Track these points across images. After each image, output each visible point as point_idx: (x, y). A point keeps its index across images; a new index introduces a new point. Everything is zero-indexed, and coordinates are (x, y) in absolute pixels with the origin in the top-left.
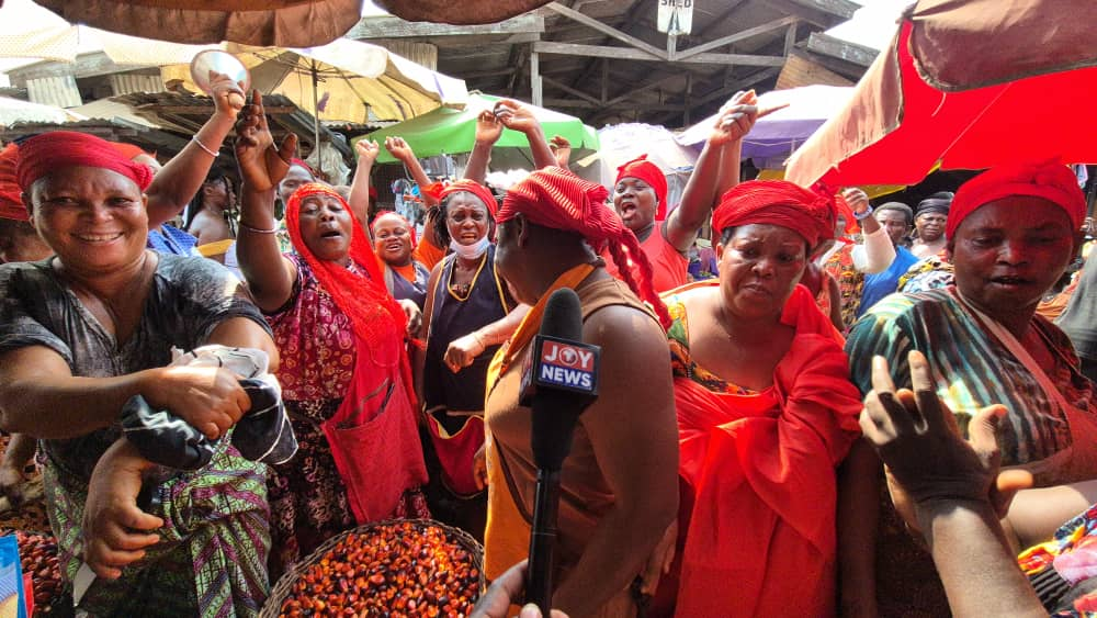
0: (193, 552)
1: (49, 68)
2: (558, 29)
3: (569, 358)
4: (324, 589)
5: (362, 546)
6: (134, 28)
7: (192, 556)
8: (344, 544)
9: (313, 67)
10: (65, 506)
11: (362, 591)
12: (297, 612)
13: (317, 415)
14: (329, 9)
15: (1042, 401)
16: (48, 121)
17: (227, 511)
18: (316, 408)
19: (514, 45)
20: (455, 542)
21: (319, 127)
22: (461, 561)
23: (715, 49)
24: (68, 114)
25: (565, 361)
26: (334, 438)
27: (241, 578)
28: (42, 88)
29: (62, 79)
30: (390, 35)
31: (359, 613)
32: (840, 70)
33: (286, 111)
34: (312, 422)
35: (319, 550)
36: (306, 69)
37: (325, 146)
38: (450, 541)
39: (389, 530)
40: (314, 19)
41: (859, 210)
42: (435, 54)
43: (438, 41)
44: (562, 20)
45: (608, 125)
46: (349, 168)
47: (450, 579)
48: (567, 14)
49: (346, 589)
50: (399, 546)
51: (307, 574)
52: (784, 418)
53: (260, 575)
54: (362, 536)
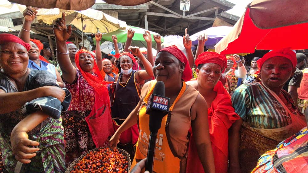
0: (42, 156)
1: (5, 16)
2: (152, 8)
3: (161, 101)
4: (83, 167)
5: (94, 155)
7: (41, 157)
8: (89, 154)
9: (82, 17)
10: (3, 143)
11: (94, 168)
13: (83, 115)
15: (284, 111)
16: (4, 31)
17: (52, 144)
18: (83, 113)
19: (140, 13)
20: (122, 153)
21: (83, 34)
22: (123, 159)
23: (196, 15)
24: (9, 29)
25: (160, 102)
26: (89, 122)
27: (57, 163)
28: (2, 22)
29: (8, 19)
30: (104, 9)
32: (230, 22)
33: (74, 29)
34: (81, 117)
36: (80, 17)
37: (85, 40)
38: (120, 153)
39: (102, 150)
40: (82, 2)
41: (237, 60)
42: (117, 14)
43: (118, 11)
44: (153, 6)
45: (166, 36)
46: (92, 46)
47: (120, 164)
48: (155, 4)
49: (89, 167)
50: (105, 155)
51: (78, 163)
52: (213, 116)
53: (62, 163)
54: (95, 152)
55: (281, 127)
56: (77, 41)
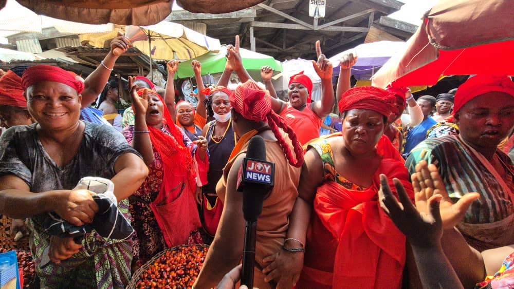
0: (95, 261)
1: (27, 35)
2: (263, 15)
4: (156, 277)
5: (173, 257)
6: (67, 17)
7: (94, 263)
8: (165, 256)
9: (149, 34)
10: (38, 237)
11: (174, 278)
12: (143, 287)
14: (157, 7)
15: (501, 192)
16: (27, 60)
18: (148, 198)
19: (242, 23)
21: (152, 62)
23: (336, 24)
24: (36, 57)
25: (258, 170)
26: (156, 210)
27: (117, 274)
28: (23, 44)
29: (33, 40)
30: (184, 19)
31: (172, 288)
33: (137, 55)
35: (153, 258)
37: (154, 71)
39: (186, 250)
40: (150, 12)
42: (205, 28)
43: (207, 22)
44: (264, 12)
45: (286, 60)
48: (267, 9)
49: (166, 277)
50: (190, 257)
51: (148, 269)
54: (174, 252)
55: (495, 221)
56: (141, 73)
